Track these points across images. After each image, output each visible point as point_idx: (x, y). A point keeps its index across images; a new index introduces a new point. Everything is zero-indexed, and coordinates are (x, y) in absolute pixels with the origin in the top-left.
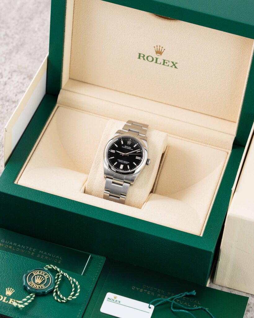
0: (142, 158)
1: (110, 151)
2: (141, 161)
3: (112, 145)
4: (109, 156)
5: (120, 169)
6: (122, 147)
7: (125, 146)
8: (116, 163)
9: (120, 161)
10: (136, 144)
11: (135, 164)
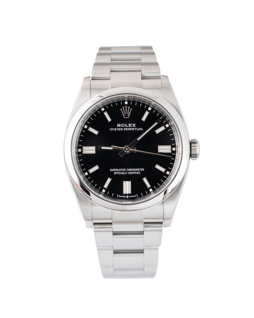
0: (175, 146)
1: (80, 150)
2: (174, 157)
3: (82, 133)
4: (82, 167)
5: (126, 195)
6: (111, 129)
7: (119, 125)
8: (109, 180)
9: (116, 171)
10: (147, 109)
11: (163, 170)
